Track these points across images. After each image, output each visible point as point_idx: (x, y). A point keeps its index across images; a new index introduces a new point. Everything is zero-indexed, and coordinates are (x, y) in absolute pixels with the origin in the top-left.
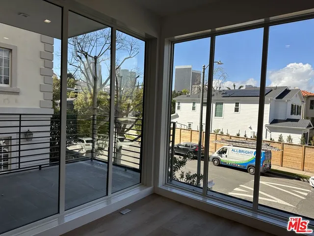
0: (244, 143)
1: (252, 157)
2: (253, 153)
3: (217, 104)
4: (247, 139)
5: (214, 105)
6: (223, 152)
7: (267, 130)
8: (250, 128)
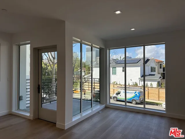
0: (129, 88)
1: (133, 95)
2: (134, 93)
3: (113, 68)
4: (130, 86)
5: (112, 68)
6: (118, 93)
7: (140, 81)
8: (131, 80)
